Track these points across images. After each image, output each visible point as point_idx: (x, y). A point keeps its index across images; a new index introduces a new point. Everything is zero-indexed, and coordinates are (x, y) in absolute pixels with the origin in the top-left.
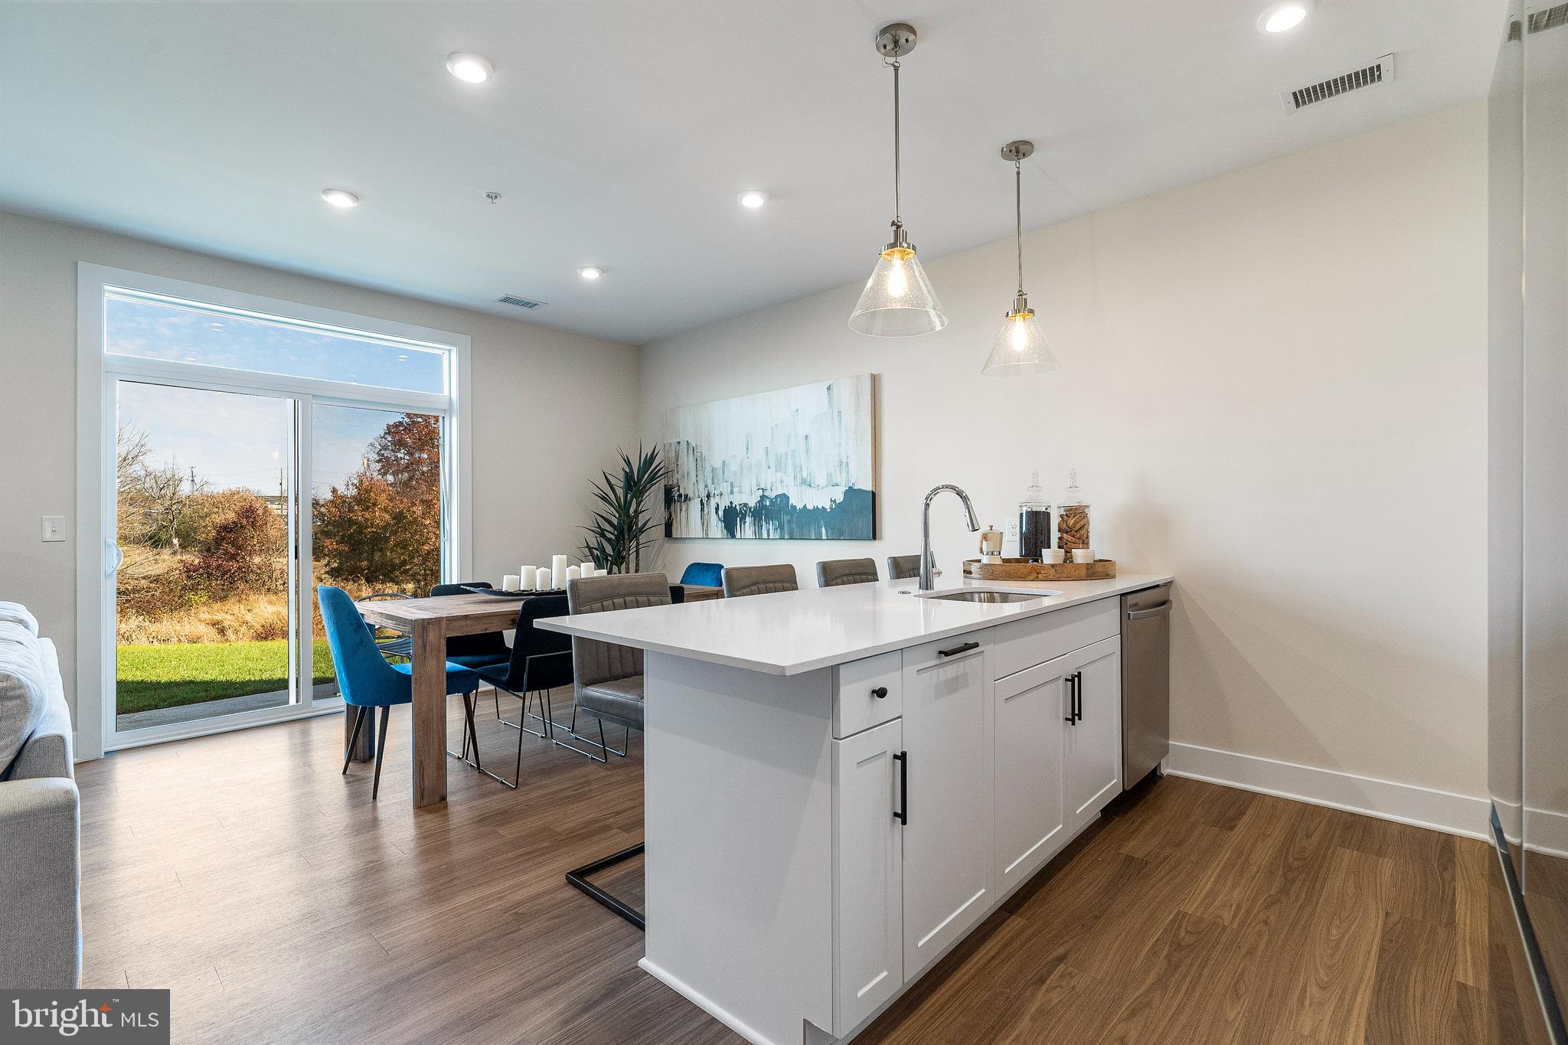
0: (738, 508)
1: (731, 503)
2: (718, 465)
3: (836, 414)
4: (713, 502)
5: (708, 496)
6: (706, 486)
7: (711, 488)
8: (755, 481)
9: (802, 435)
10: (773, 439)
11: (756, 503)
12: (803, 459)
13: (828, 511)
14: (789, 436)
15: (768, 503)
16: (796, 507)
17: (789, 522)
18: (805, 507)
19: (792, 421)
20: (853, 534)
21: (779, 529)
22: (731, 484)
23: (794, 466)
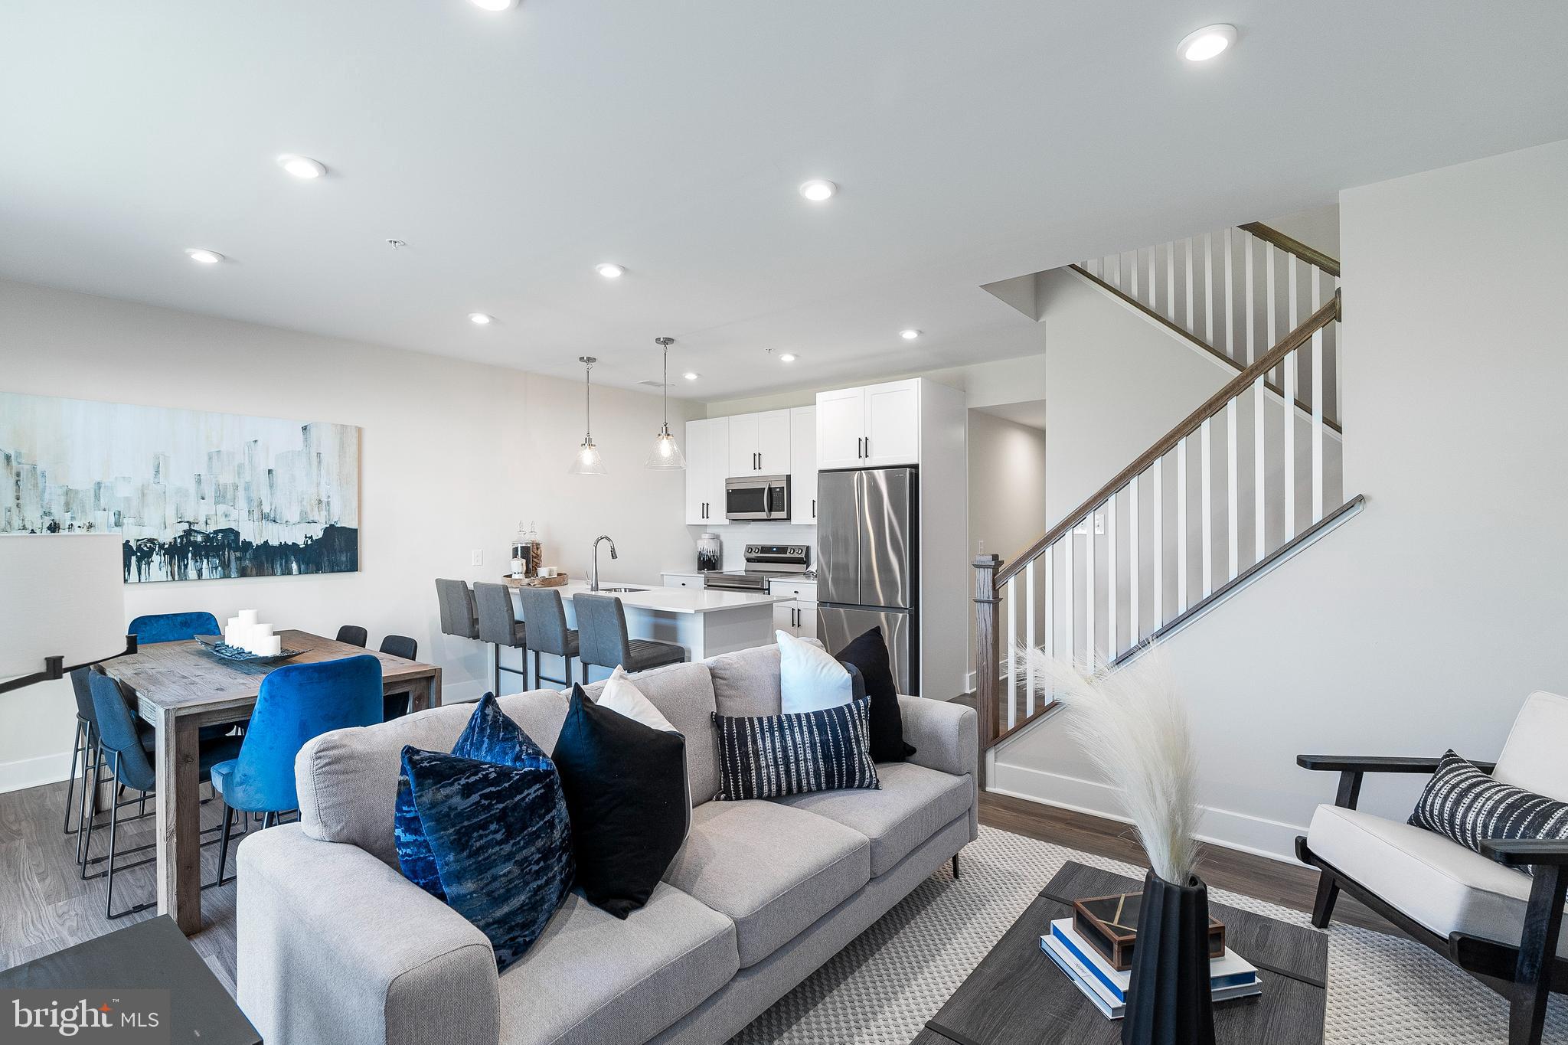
2: (82, 486)
3: (314, 455)
6: (46, 514)
8: (174, 512)
9: (263, 469)
10: (210, 467)
11: (175, 538)
12: (264, 493)
13: (301, 547)
14: (240, 466)
15: (199, 539)
16: (250, 543)
17: (238, 559)
18: (266, 542)
19: (246, 451)
20: (335, 568)
21: (220, 568)
22: (117, 513)
23: (250, 500)
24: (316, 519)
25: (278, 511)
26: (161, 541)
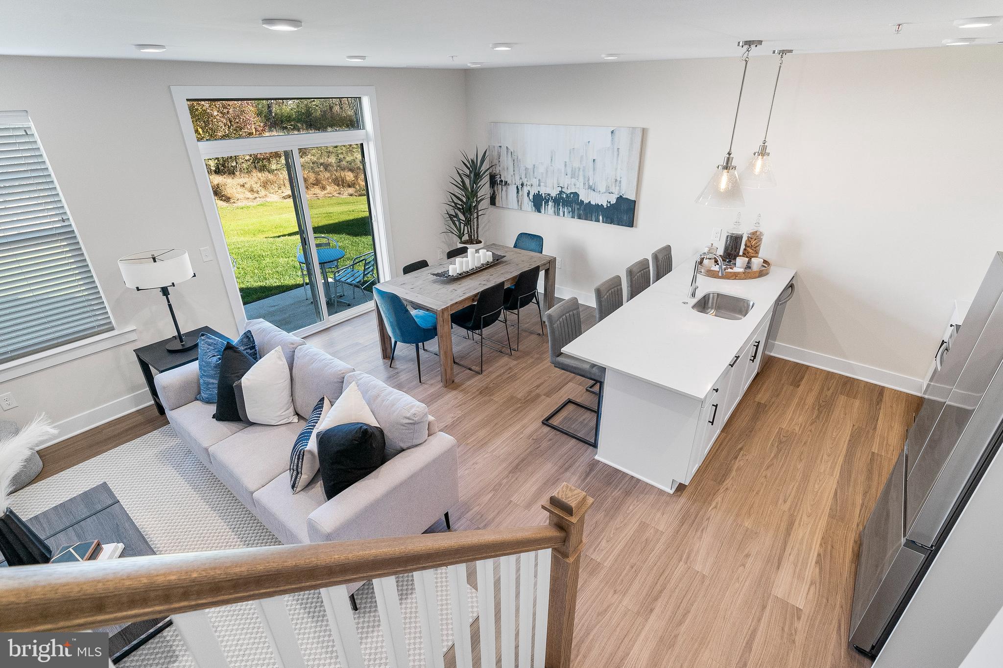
0: (543, 195)
1: (539, 192)
2: (530, 167)
3: (616, 150)
4: (526, 189)
5: (522, 185)
6: (521, 178)
7: (525, 181)
8: (556, 181)
9: (591, 158)
10: (570, 157)
11: (556, 195)
12: (591, 173)
13: (605, 207)
14: (582, 157)
15: (564, 196)
16: (583, 201)
17: (578, 209)
18: (590, 202)
19: (585, 148)
20: (620, 223)
21: (571, 213)
22: (539, 180)
23: (584, 177)
24: (613, 191)
25: (596, 185)
26: (552, 195)
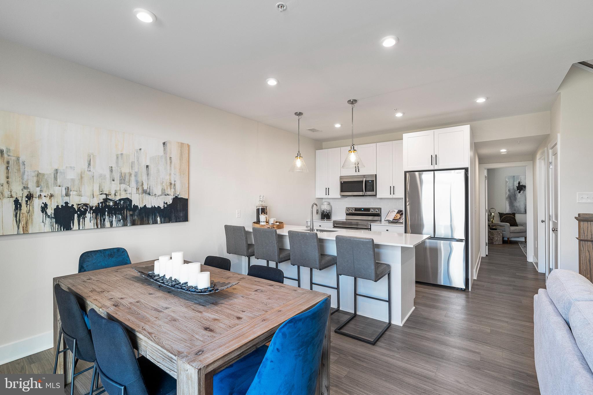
0: (75, 207)
1: (66, 203)
3: (168, 158)
4: (37, 204)
5: (29, 196)
6: (25, 188)
7: (36, 191)
8: (98, 188)
9: (144, 164)
10: (117, 163)
11: (99, 203)
12: (144, 178)
13: (162, 208)
14: (133, 163)
15: (111, 204)
16: (137, 206)
17: (131, 215)
18: (145, 206)
19: (136, 155)
20: (178, 220)
21: (122, 221)
22: (67, 188)
23: (137, 182)
24: (169, 193)
25: (151, 188)
26: (91, 205)
